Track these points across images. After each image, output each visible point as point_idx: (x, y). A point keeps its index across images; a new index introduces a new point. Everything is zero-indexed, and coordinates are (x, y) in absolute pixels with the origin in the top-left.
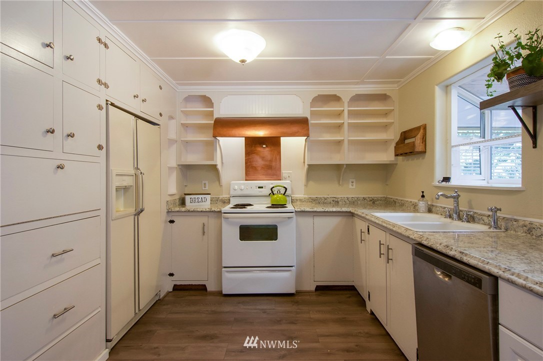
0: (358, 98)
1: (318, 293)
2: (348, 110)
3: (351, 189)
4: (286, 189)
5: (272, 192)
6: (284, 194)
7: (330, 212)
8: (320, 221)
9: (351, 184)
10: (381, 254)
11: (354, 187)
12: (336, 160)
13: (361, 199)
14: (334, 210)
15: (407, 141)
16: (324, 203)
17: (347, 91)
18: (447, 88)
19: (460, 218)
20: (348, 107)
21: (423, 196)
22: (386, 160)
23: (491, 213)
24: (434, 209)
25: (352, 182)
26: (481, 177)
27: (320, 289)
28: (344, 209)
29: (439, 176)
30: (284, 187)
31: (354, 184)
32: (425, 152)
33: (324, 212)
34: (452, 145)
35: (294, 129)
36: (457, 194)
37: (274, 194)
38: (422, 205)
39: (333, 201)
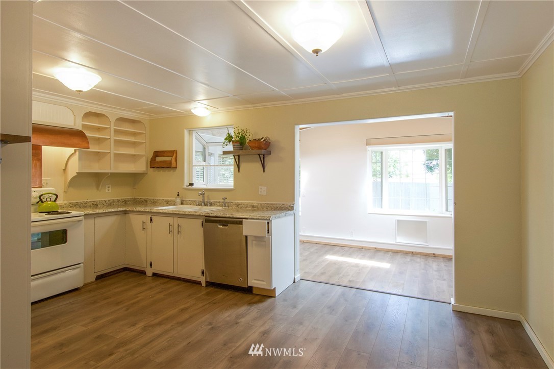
0: (122, 120)
1: (98, 281)
2: (114, 129)
3: (108, 193)
4: (57, 196)
5: (41, 200)
6: (55, 201)
7: (110, 212)
8: (99, 221)
9: (107, 189)
10: (170, 231)
11: (110, 191)
12: (96, 168)
13: (116, 201)
14: (113, 210)
15: (159, 159)
16: (84, 207)
17: (114, 113)
18: (190, 131)
19: (205, 205)
20: (114, 126)
21: (178, 195)
22: (134, 169)
23: (223, 201)
24: (184, 202)
25: (109, 187)
26: (204, 183)
27: (100, 278)
28: (120, 209)
29: (186, 183)
30: (55, 195)
31: (110, 189)
32: (176, 168)
33: (106, 213)
34: (193, 165)
35: (76, 140)
36: (203, 192)
37: (42, 202)
38: (178, 200)
39: (93, 204)
